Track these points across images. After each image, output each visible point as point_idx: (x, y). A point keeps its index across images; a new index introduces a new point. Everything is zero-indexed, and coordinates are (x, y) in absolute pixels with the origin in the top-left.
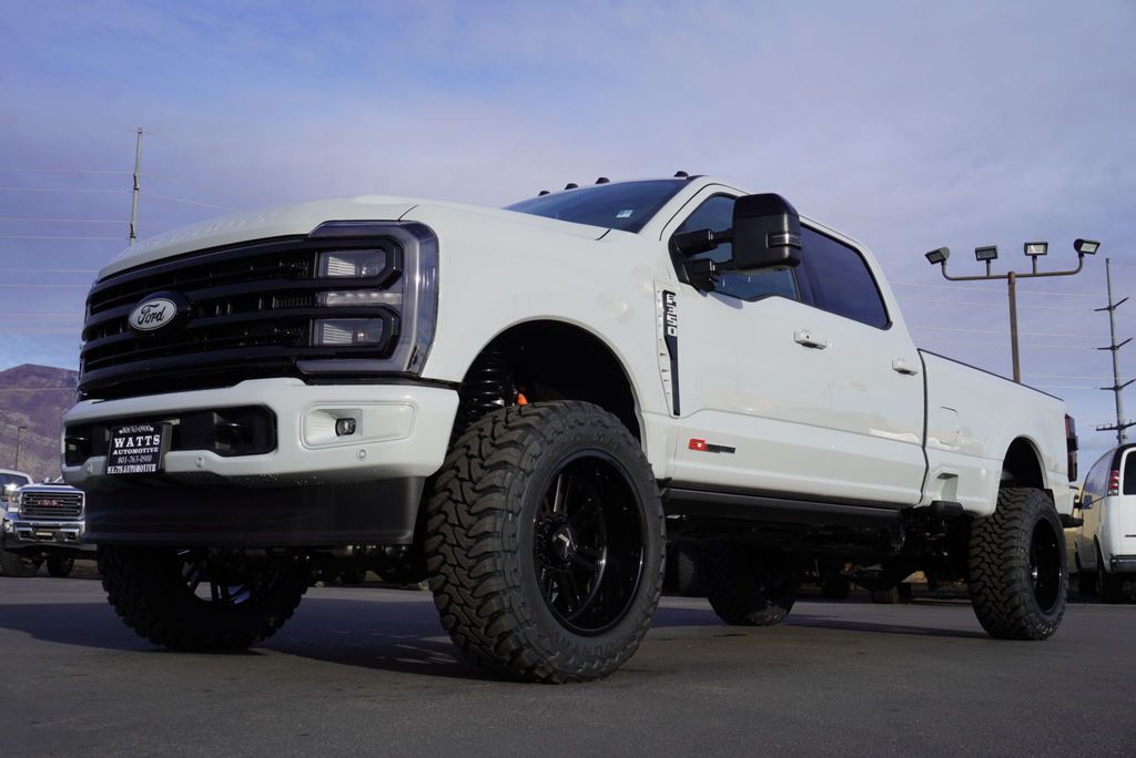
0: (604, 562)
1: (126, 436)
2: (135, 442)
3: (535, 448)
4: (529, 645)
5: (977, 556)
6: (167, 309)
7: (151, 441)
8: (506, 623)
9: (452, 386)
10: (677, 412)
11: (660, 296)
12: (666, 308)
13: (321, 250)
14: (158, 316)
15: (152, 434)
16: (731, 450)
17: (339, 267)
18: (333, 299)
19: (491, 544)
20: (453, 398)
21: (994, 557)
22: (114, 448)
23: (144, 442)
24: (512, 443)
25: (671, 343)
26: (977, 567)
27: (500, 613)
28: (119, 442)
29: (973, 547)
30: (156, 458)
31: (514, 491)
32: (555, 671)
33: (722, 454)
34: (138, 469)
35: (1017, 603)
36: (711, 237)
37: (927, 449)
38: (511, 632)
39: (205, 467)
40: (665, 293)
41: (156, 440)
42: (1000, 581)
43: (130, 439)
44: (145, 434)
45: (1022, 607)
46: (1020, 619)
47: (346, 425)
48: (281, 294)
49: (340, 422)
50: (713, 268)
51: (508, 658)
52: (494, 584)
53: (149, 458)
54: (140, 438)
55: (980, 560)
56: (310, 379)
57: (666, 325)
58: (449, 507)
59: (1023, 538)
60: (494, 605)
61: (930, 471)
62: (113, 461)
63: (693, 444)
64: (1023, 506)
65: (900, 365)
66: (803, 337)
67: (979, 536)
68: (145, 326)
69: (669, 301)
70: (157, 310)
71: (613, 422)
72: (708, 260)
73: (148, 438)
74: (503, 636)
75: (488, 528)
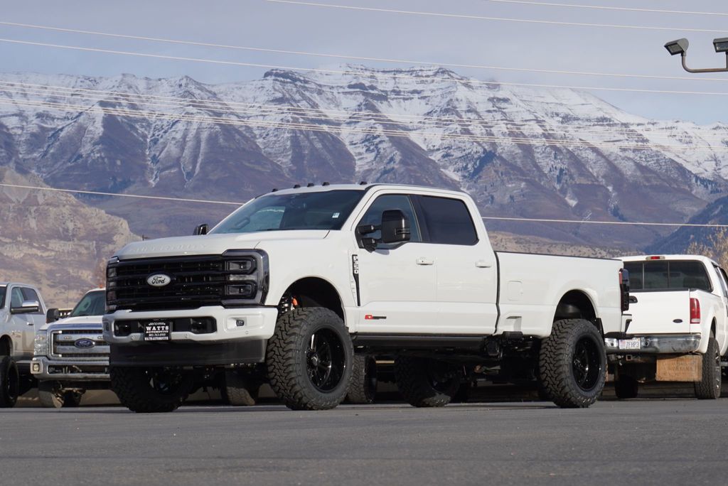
0: (330, 367)
1: (152, 326)
2: (157, 329)
3: (305, 327)
4: (305, 396)
5: (543, 359)
6: (167, 280)
7: (165, 329)
8: (297, 388)
9: (275, 307)
10: (359, 304)
11: (351, 257)
12: (354, 263)
13: (227, 260)
14: (163, 281)
15: (165, 326)
16: (385, 318)
17: (234, 267)
18: (232, 278)
19: (291, 361)
20: (276, 311)
21: (551, 359)
22: (146, 330)
23: (161, 329)
24: (297, 326)
25: (356, 277)
26: (543, 366)
27: (295, 385)
28: (148, 328)
29: (542, 354)
30: (168, 335)
31: (298, 343)
32: (314, 405)
33: (381, 320)
34: (160, 339)
35: (564, 385)
36: (372, 228)
37: (500, 305)
38: (298, 391)
39: (188, 338)
40: (353, 255)
41: (167, 328)
42: (554, 373)
43: (154, 328)
44: (161, 326)
45: (567, 387)
46: (567, 393)
47: (240, 323)
48: (213, 276)
49: (238, 321)
50: (374, 242)
51: (297, 400)
52: (293, 375)
53: (165, 335)
54: (159, 327)
55: (544, 361)
56: (226, 306)
57: (354, 269)
58: (275, 349)
59: (567, 349)
60: (293, 382)
61: (501, 316)
62: (147, 335)
63: (367, 317)
64: (569, 330)
65: (480, 264)
66: (420, 262)
67: (545, 348)
68: (155, 284)
69: (355, 259)
70: (162, 279)
71: (332, 314)
72: (371, 239)
73: (163, 327)
74: (296, 393)
75: (290, 356)
